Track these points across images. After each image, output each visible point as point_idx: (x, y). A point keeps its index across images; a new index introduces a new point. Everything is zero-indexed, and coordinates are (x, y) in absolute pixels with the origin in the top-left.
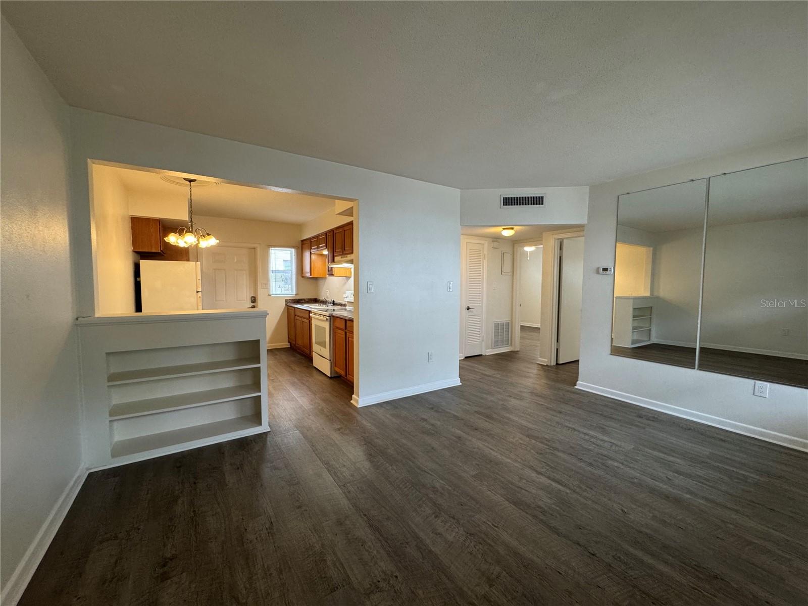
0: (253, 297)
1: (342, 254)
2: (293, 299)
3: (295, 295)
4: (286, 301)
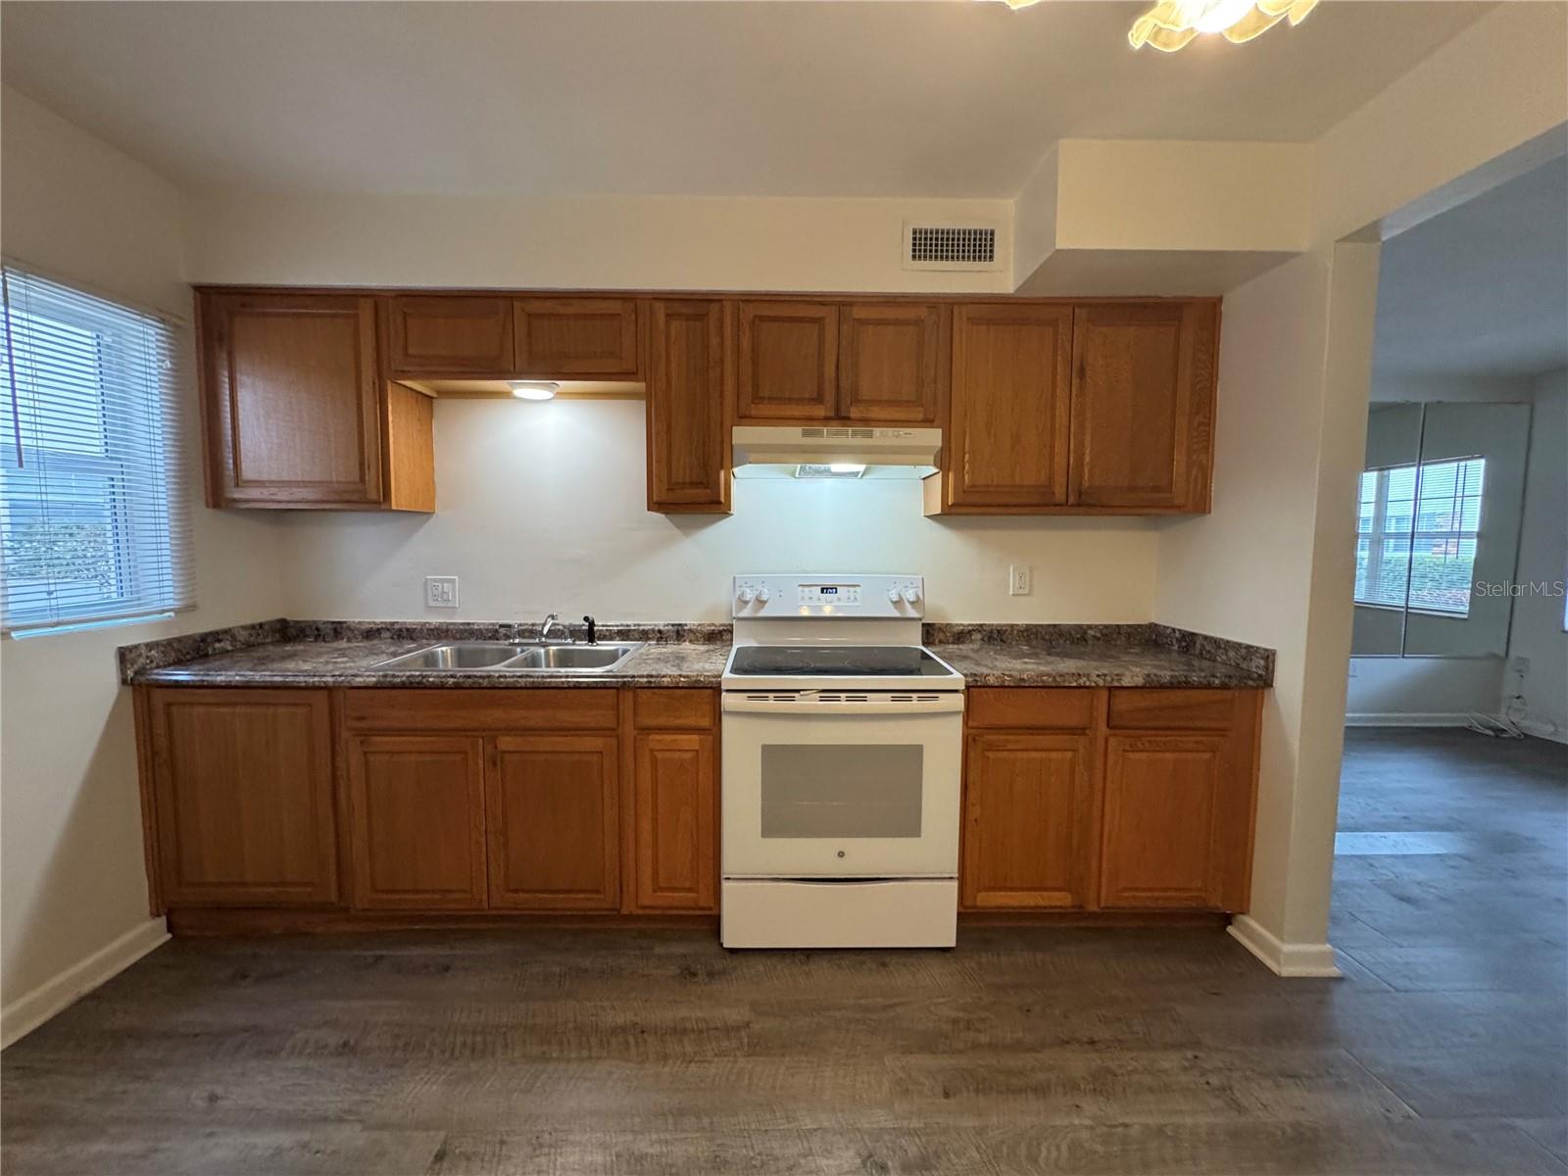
1: (826, 420)
2: (169, 643)
3: (177, 611)
4: (124, 655)
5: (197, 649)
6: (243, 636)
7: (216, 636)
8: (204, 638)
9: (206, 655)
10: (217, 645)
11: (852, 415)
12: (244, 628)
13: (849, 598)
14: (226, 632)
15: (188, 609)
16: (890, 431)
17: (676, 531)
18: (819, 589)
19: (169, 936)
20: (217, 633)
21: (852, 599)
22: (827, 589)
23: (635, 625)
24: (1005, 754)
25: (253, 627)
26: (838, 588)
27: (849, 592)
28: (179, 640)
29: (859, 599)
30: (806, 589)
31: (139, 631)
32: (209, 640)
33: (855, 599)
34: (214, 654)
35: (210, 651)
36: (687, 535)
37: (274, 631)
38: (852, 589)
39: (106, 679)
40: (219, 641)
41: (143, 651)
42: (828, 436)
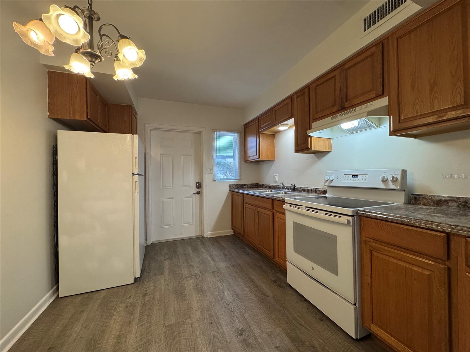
0: (197, 183)
1: (338, 111)
2: (236, 185)
3: (238, 180)
4: (230, 186)
5: (241, 187)
6: (249, 185)
7: (244, 185)
8: (242, 185)
9: (242, 188)
10: (244, 186)
11: (346, 106)
12: (250, 184)
13: (362, 179)
14: (246, 184)
15: (240, 180)
16: (363, 106)
17: (317, 159)
18: (352, 175)
19: (233, 234)
20: (244, 184)
21: (364, 180)
22: (354, 176)
23: (307, 188)
24: (382, 256)
25: (251, 184)
26: (359, 175)
27: (363, 176)
28: (238, 185)
29: (367, 179)
30: (347, 176)
31: (233, 182)
32: (243, 185)
33: (365, 180)
34: (244, 188)
35: (243, 187)
36: (319, 160)
37: (255, 185)
38: (364, 176)
39: (227, 190)
40: (245, 186)
41: (232, 185)
42: (339, 117)
